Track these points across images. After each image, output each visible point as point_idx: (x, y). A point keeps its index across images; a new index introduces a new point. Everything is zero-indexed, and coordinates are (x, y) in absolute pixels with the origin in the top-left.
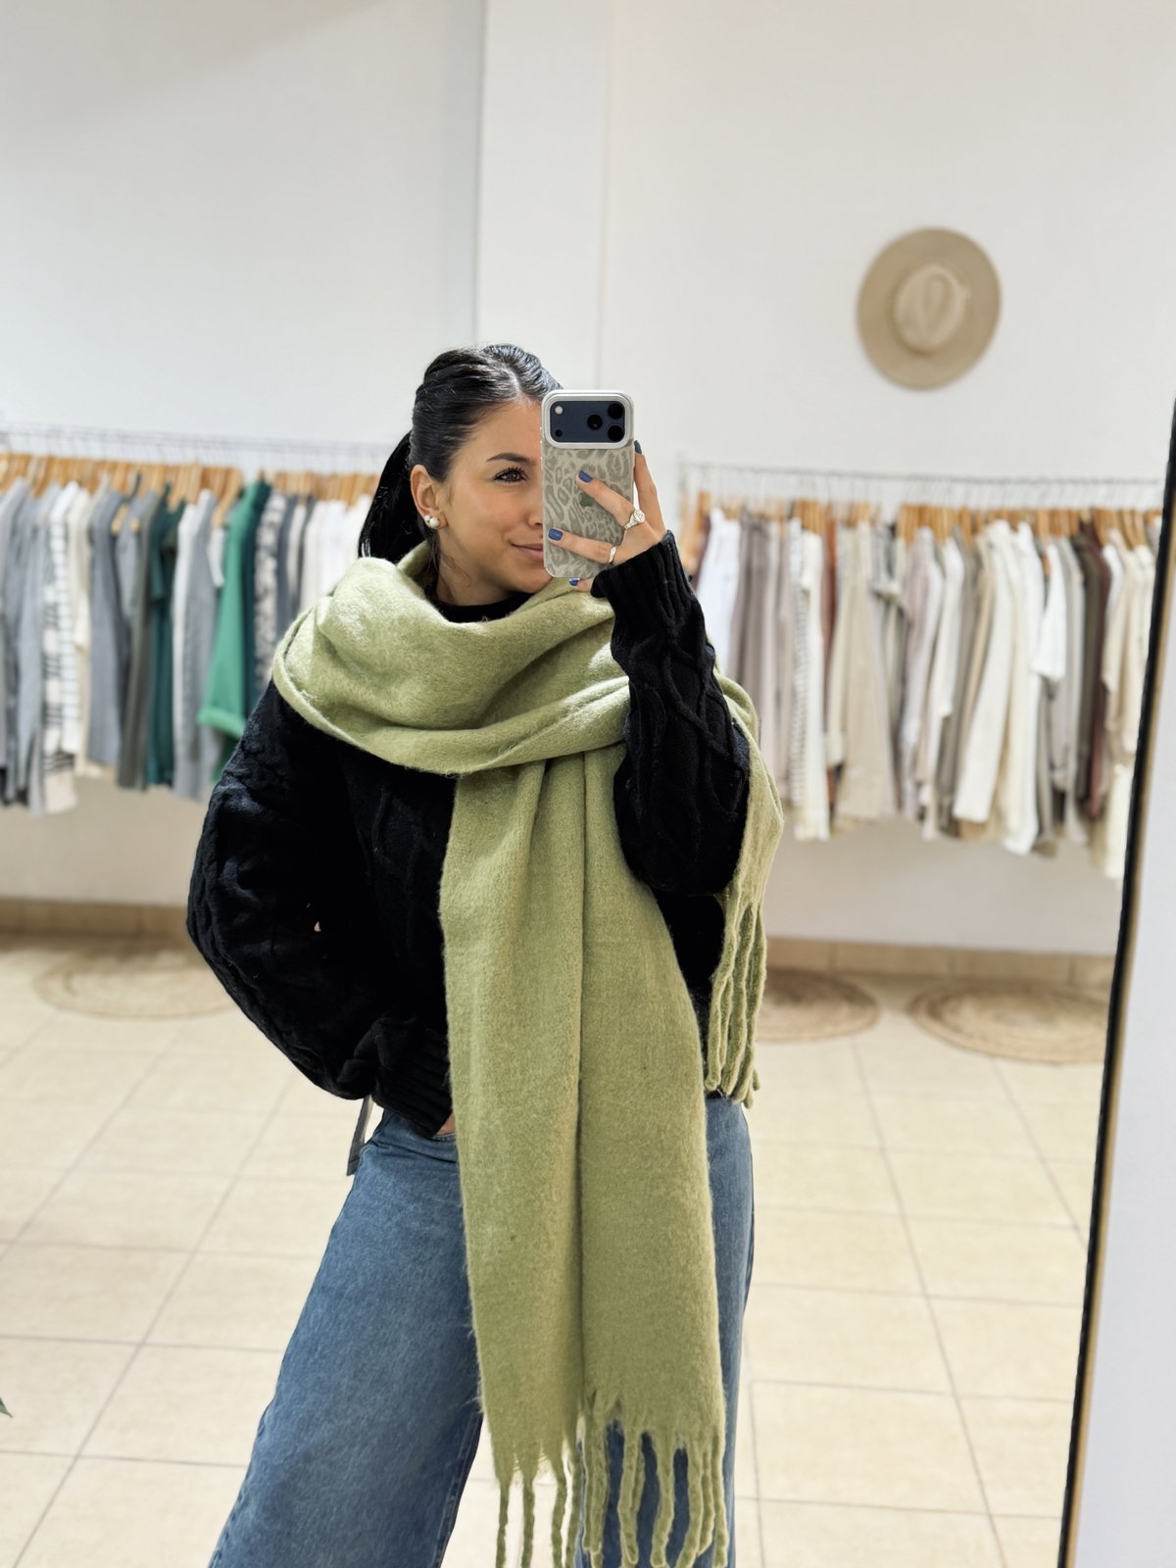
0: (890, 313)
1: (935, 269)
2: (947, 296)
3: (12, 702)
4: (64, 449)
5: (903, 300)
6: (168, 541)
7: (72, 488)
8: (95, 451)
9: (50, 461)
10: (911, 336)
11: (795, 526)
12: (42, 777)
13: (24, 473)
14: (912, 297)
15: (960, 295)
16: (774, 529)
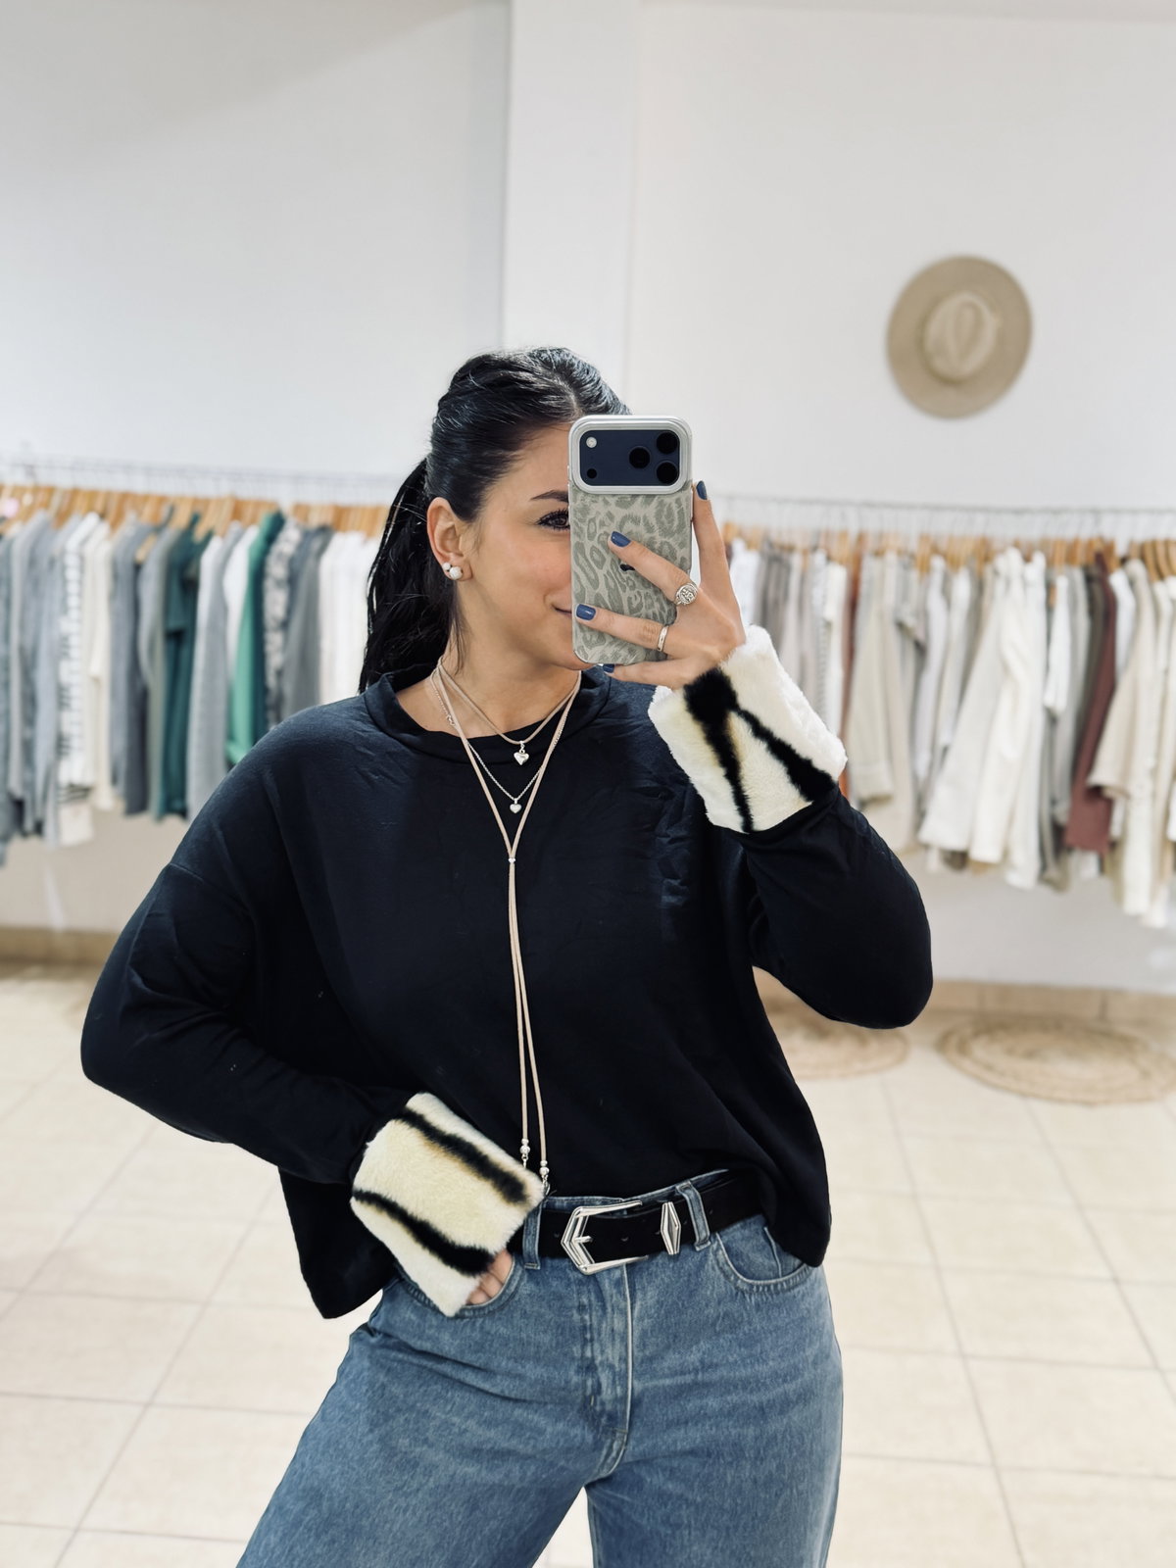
0: (920, 342)
1: (966, 297)
2: (978, 323)
3: (28, 733)
4: (88, 481)
5: (934, 330)
6: (191, 572)
7: (92, 519)
8: (119, 483)
9: (75, 493)
10: (940, 365)
11: (819, 558)
12: (56, 809)
13: (46, 505)
14: (943, 325)
15: (991, 323)
16: (796, 561)
